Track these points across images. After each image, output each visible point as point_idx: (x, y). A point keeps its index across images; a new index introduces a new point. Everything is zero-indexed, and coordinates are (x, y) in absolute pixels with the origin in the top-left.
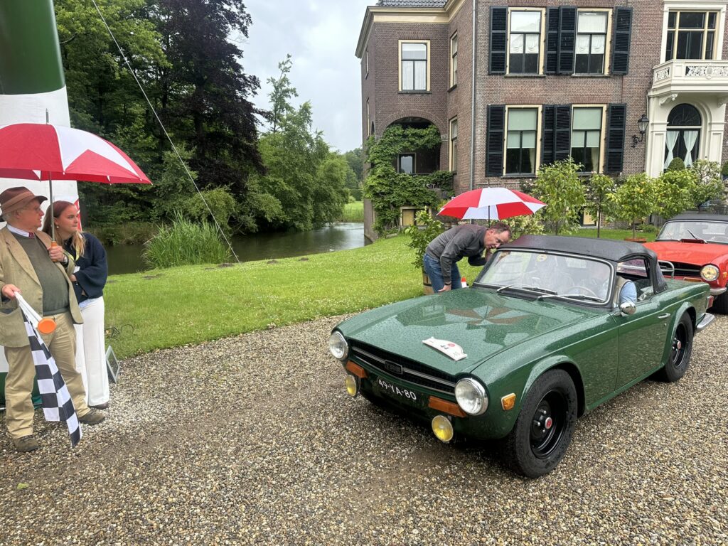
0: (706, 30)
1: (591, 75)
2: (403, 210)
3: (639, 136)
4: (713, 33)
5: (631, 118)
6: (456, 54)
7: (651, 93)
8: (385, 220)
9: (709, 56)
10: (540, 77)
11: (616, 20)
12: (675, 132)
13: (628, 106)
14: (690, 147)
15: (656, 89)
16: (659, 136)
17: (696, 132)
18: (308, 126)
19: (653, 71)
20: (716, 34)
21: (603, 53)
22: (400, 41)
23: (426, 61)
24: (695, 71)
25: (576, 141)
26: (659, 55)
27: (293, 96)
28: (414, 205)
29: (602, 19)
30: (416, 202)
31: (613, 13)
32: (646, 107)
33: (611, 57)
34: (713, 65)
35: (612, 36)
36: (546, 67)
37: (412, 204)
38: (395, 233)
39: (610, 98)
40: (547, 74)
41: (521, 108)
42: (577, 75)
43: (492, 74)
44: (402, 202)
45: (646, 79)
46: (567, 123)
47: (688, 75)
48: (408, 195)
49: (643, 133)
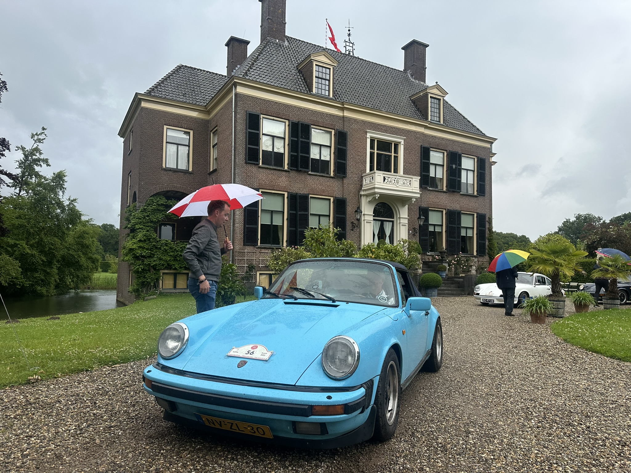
0: (393, 154)
1: (321, 174)
2: (163, 273)
3: (356, 222)
4: (397, 157)
5: (350, 209)
6: (216, 144)
7: (362, 193)
8: (144, 282)
9: (396, 171)
10: (286, 171)
11: (337, 138)
12: (378, 222)
13: (348, 200)
14: (388, 233)
15: (365, 190)
16: (369, 224)
17: (391, 223)
18: (61, 193)
19: (362, 177)
20: (399, 157)
21: (329, 160)
22: (165, 127)
23: (189, 146)
24: (389, 180)
25: (313, 222)
26: (365, 167)
27: (44, 166)
28: (175, 269)
29: (328, 136)
30: (177, 266)
31: (335, 133)
32: (359, 202)
33: (335, 164)
34: (399, 178)
35: (335, 149)
36: (290, 164)
37: (173, 268)
38: (154, 295)
39: (335, 193)
40: (290, 169)
41: (272, 193)
42: (312, 173)
43: (249, 163)
44: (163, 265)
45: (358, 182)
46: (306, 208)
47: (385, 182)
48: (169, 259)
49: (359, 220)
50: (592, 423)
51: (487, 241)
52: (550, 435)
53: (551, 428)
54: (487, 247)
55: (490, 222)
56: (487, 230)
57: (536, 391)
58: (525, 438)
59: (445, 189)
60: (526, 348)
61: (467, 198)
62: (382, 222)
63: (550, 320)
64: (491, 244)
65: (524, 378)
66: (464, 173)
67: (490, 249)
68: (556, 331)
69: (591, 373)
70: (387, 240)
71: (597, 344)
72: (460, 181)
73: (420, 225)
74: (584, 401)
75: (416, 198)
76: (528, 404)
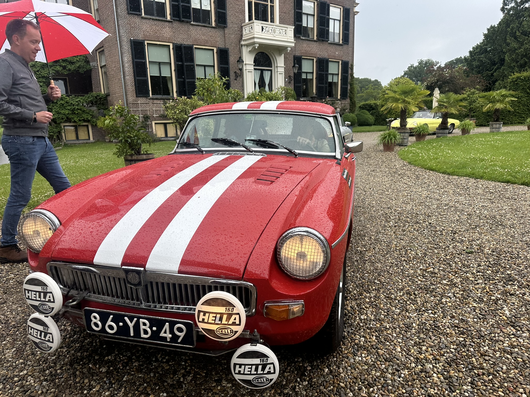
1: (203, 24)
2: (64, 126)
3: (238, 72)
4: (273, 6)
5: (232, 59)
7: (243, 43)
9: (272, 21)
10: (169, 21)
12: (258, 71)
13: (230, 50)
14: (267, 82)
15: (245, 40)
16: (250, 73)
17: (269, 72)
19: (242, 27)
20: (275, 6)
21: (209, 9)
24: (267, 30)
25: (199, 73)
26: (244, 17)
28: (75, 122)
30: (76, 119)
32: (240, 52)
33: (215, 13)
34: (276, 27)
36: (172, 14)
37: (73, 121)
38: (60, 146)
39: (218, 43)
40: (174, 20)
41: (157, 44)
42: (194, 23)
43: (131, 14)
44: (62, 119)
45: (239, 32)
46: (192, 59)
47: (263, 32)
48: (67, 112)
49: (241, 70)
50: (433, 220)
51: (349, 85)
52: (404, 231)
53: (404, 226)
54: (349, 91)
55: (352, 69)
56: (349, 76)
57: (391, 201)
58: (386, 235)
59: (315, 38)
60: (381, 171)
61: (334, 46)
62: (262, 71)
63: (397, 148)
64: (352, 88)
65: (382, 193)
66: (331, 22)
67: (351, 92)
68: (402, 157)
69: (429, 185)
70: (267, 88)
71: (433, 164)
72: (328, 30)
73: (294, 73)
74: (426, 206)
75: (291, 48)
76: (387, 211)
